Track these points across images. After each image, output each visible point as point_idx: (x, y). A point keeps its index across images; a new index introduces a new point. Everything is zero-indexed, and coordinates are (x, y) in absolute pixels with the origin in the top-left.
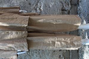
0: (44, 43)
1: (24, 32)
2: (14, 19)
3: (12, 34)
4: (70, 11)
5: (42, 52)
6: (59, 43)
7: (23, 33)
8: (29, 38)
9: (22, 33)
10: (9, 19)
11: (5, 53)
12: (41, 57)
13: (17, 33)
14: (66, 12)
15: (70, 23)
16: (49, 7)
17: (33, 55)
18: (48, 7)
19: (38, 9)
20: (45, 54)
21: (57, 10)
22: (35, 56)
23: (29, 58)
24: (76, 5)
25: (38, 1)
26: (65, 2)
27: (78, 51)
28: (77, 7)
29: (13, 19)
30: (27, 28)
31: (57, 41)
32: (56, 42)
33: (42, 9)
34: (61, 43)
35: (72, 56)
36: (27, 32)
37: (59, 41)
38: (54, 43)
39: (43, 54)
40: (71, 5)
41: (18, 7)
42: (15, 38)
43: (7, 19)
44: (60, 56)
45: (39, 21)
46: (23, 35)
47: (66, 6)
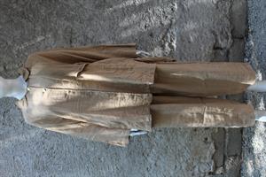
0: (181, 116)
1: (145, 96)
2: (127, 69)
3: (123, 99)
4: (231, 51)
6: (211, 117)
7: (144, 98)
8: (155, 107)
9: (142, 97)
10: (118, 69)
11: (107, 133)
13: (133, 98)
14: (222, 53)
15: (233, 80)
16: (189, 42)
18: (187, 41)
19: (167, 45)
21: (205, 47)
24: (242, 38)
25: (168, 30)
26: (222, 33)
27: (242, 130)
28: (245, 43)
29: (125, 69)
30: (151, 88)
31: (208, 113)
32: (205, 115)
33: (174, 45)
34: (215, 117)
35: (229, 140)
36: (151, 95)
37: (212, 113)
38: (201, 117)
40: (233, 37)
41: (134, 44)
44: (206, 139)
45: (175, 74)
47: (222, 40)
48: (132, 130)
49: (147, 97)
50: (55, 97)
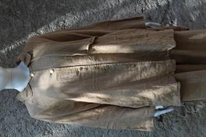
5: (190, 120)
7: (167, 64)
8: (180, 75)
12: (189, 130)
16: (191, 21)
17: (170, 127)
18: (188, 21)
20: (196, 123)
22: (175, 129)
23: (163, 135)
25: (166, 11)
39: (193, 124)
42: (150, 78)
43: (127, 38)
46: (166, 69)
48: (157, 108)
49: (170, 64)
50: (65, 76)
